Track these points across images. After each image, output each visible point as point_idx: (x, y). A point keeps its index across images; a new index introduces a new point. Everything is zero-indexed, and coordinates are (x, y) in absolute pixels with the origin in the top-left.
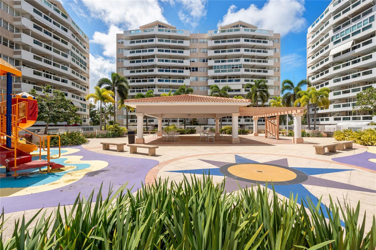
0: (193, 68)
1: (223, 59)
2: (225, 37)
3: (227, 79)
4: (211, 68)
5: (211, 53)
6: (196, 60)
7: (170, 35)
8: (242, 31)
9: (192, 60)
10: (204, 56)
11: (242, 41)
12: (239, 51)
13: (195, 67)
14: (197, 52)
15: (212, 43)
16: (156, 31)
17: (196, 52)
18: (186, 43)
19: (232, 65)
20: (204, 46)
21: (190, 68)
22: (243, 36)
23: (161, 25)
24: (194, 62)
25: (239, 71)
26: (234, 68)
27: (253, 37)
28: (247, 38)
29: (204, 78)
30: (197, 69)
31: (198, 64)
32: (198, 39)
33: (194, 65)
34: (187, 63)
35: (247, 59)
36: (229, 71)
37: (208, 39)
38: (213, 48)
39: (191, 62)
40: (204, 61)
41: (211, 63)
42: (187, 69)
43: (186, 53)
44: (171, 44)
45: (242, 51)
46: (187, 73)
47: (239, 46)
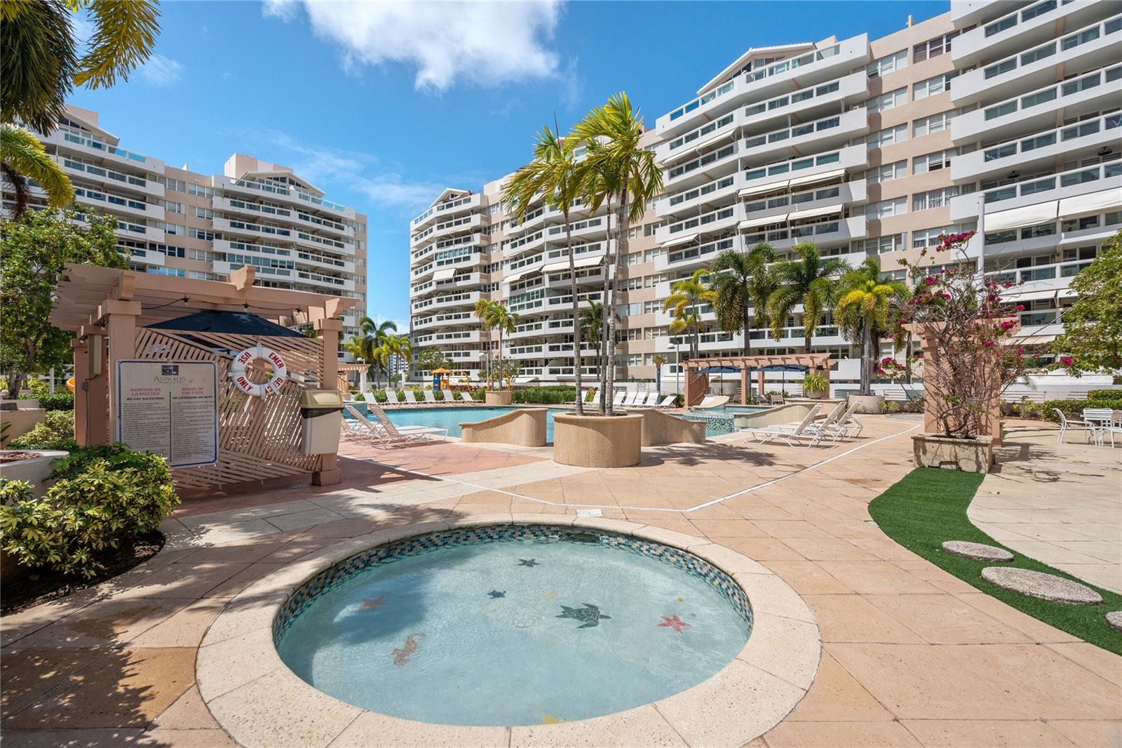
0: (172, 248)
1: (251, 242)
2: (254, 199)
4: (222, 256)
5: (221, 225)
6: (179, 231)
8: (294, 196)
9: (169, 228)
10: (202, 225)
11: (294, 217)
12: (287, 234)
13: (177, 245)
14: (183, 211)
15: (224, 204)
17: (179, 212)
18: (152, 188)
19: (273, 261)
20: (204, 203)
21: (162, 247)
22: (297, 208)
23: (70, 119)
24: (174, 233)
25: (288, 273)
26: (277, 266)
27: (315, 212)
28: (305, 212)
30: (182, 251)
31: (182, 238)
32: (184, 183)
33: (176, 242)
34: (155, 235)
35: (304, 253)
36: (265, 271)
37: (213, 189)
38: (226, 215)
39: (167, 232)
40: (201, 236)
41: (221, 246)
42: (152, 246)
43: (152, 211)
45: (294, 236)
46: (155, 257)
47: (289, 225)
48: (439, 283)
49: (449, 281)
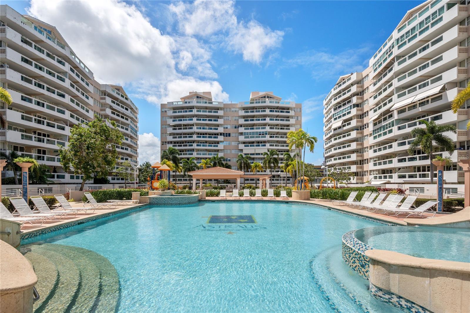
0: (226, 134)
1: (252, 126)
2: (253, 108)
3: (255, 144)
4: (241, 134)
5: (242, 121)
6: (229, 127)
7: (207, 106)
8: (268, 103)
9: (225, 126)
10: (235, 123)
11: (268, 112)
12: (265, 120)
13: (228, 132)
14: (230, 119)
15: (242, 113)
16: (194, 103)
18: (220, 113)
19: (259, 132)
20: (236, 115)
21: (224, 134)
22: (269, 107)
23: (199, 96)
24: (227, 128)
25: (265, 137)
26: (261, 134)
27: (277, 108)
28: (272, 109)
29: (236, 142)
30: (229, 134)
31: (230, 129)
32: (230, 108)
33: (227, 131)
34: (221, 130)
35: (272, 126)
36: (257, 137)
37: (239, 108)
38: (244, 117)
39: (224, 128)
40: (236, 128)
41: (241, 130)
42: (221, 134)
43: (220, 121)
44: (207, 114)
45: (268, 120)
46: (220, 138)
47: (265, 116)
48: (335, 130)
49: (340, 128)
